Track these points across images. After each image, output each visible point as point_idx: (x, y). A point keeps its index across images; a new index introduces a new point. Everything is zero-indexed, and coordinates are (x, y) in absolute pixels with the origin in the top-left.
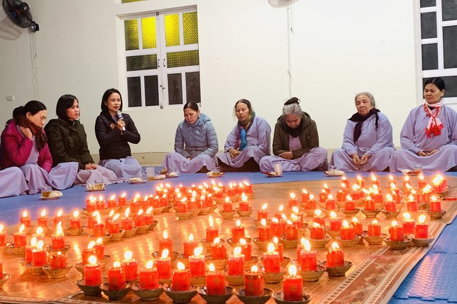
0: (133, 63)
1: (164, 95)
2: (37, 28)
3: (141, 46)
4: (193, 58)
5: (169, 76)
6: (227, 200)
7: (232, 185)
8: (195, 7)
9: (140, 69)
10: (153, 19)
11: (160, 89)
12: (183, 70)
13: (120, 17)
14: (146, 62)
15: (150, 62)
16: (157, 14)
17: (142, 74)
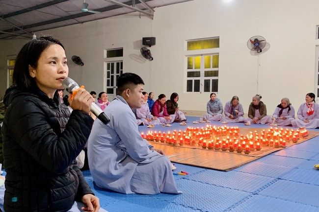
0: (190, 74)
1: (202, 87)
2: (152, 59)
3: (194, 67)
4: (216, 74)
5: (205, 80)
6: (231, 132)
7: (232, 128)
8: (218, 53)
9: (193, 77)
10: (200, 57)
11: (200, 85)
12: (211, 78)
13: (186, 56)
14: (195, 74)
15: (197, 74)
16: (202, 55)
17: (193, 79)
